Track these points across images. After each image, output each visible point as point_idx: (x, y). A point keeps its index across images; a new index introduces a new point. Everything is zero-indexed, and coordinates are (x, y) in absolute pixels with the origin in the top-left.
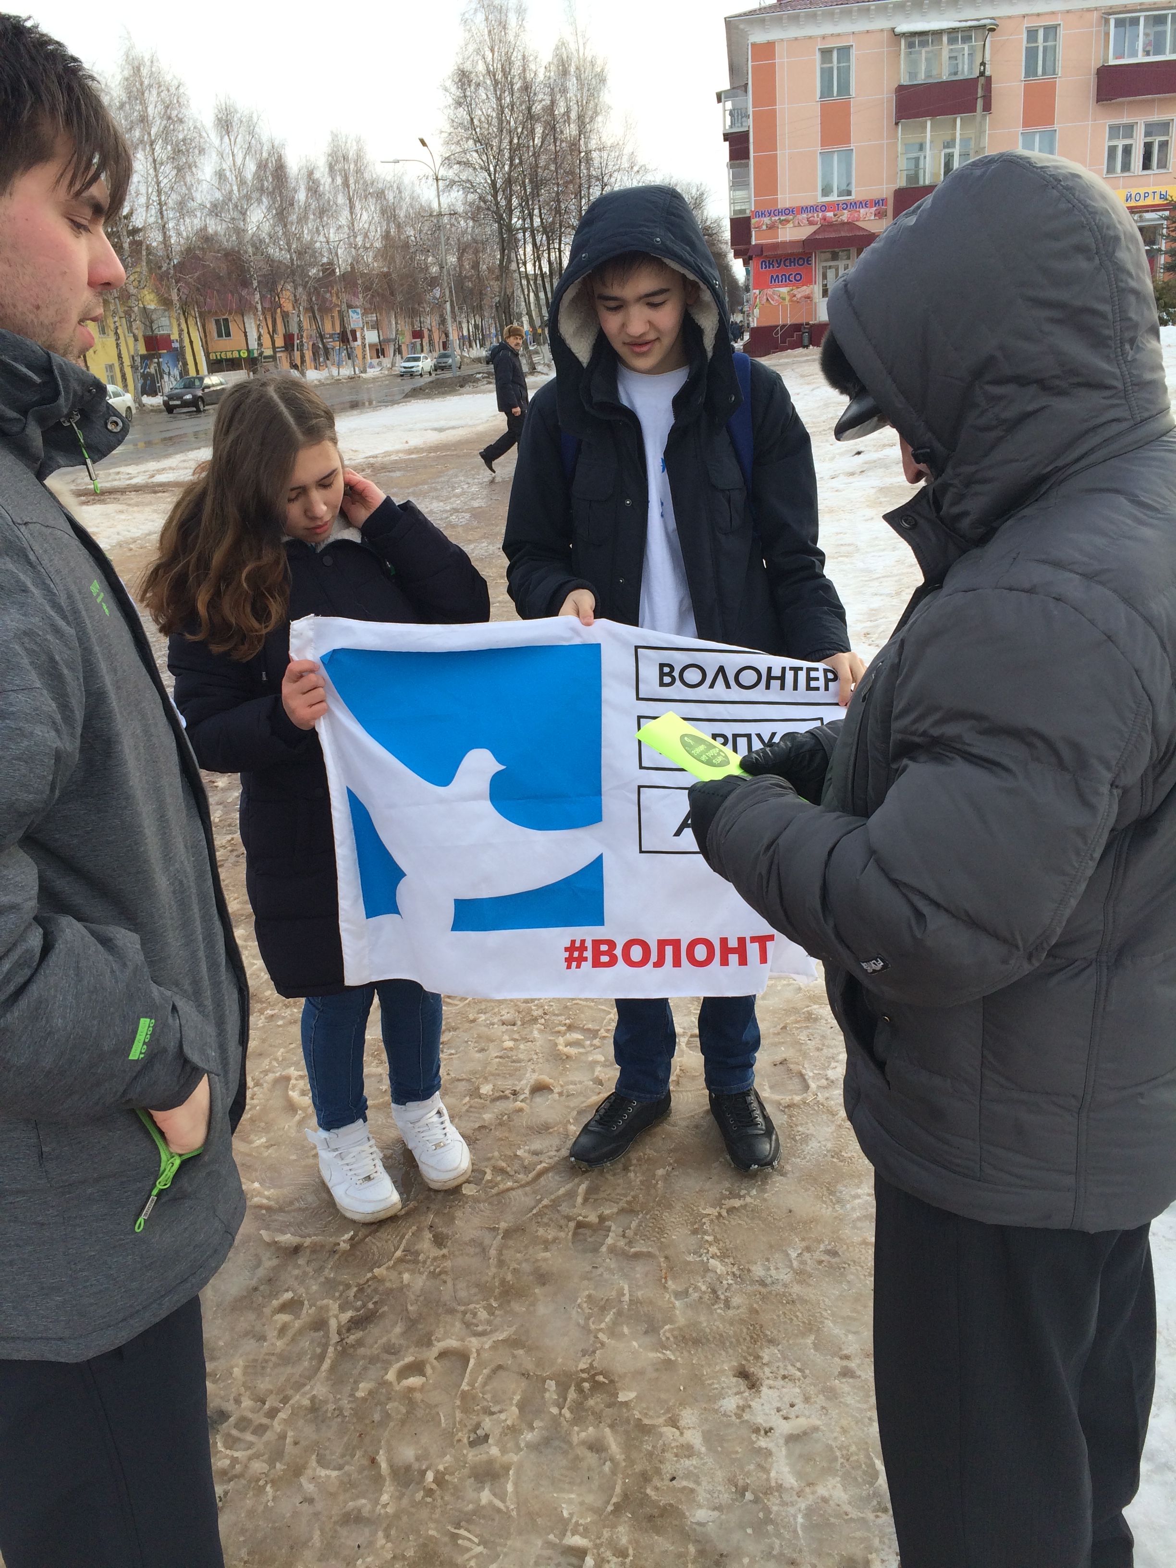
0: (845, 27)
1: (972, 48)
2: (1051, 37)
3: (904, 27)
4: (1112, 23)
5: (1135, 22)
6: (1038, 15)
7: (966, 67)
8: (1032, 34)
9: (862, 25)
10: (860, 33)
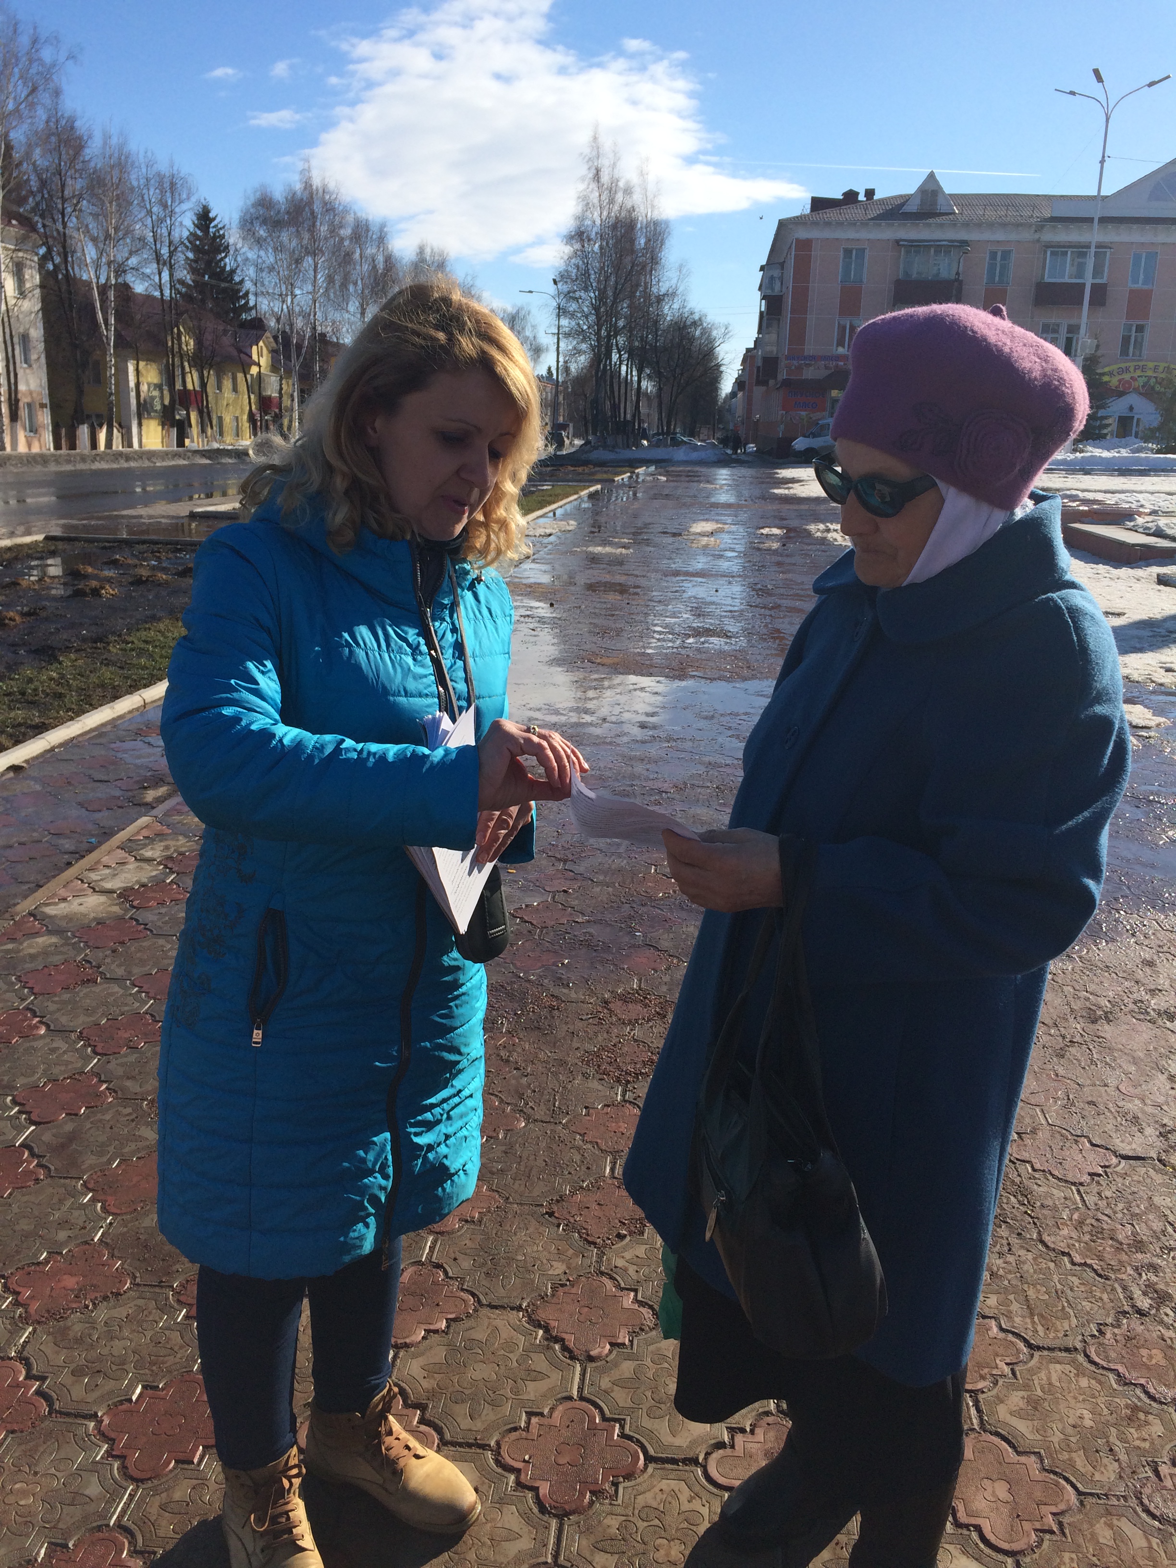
2: (1006, 259)
3: (905, 236)
4: (1049, 253)
5: (1065, 254)
6: (998, 242)
7: (946, 272)
8: (993, 255)
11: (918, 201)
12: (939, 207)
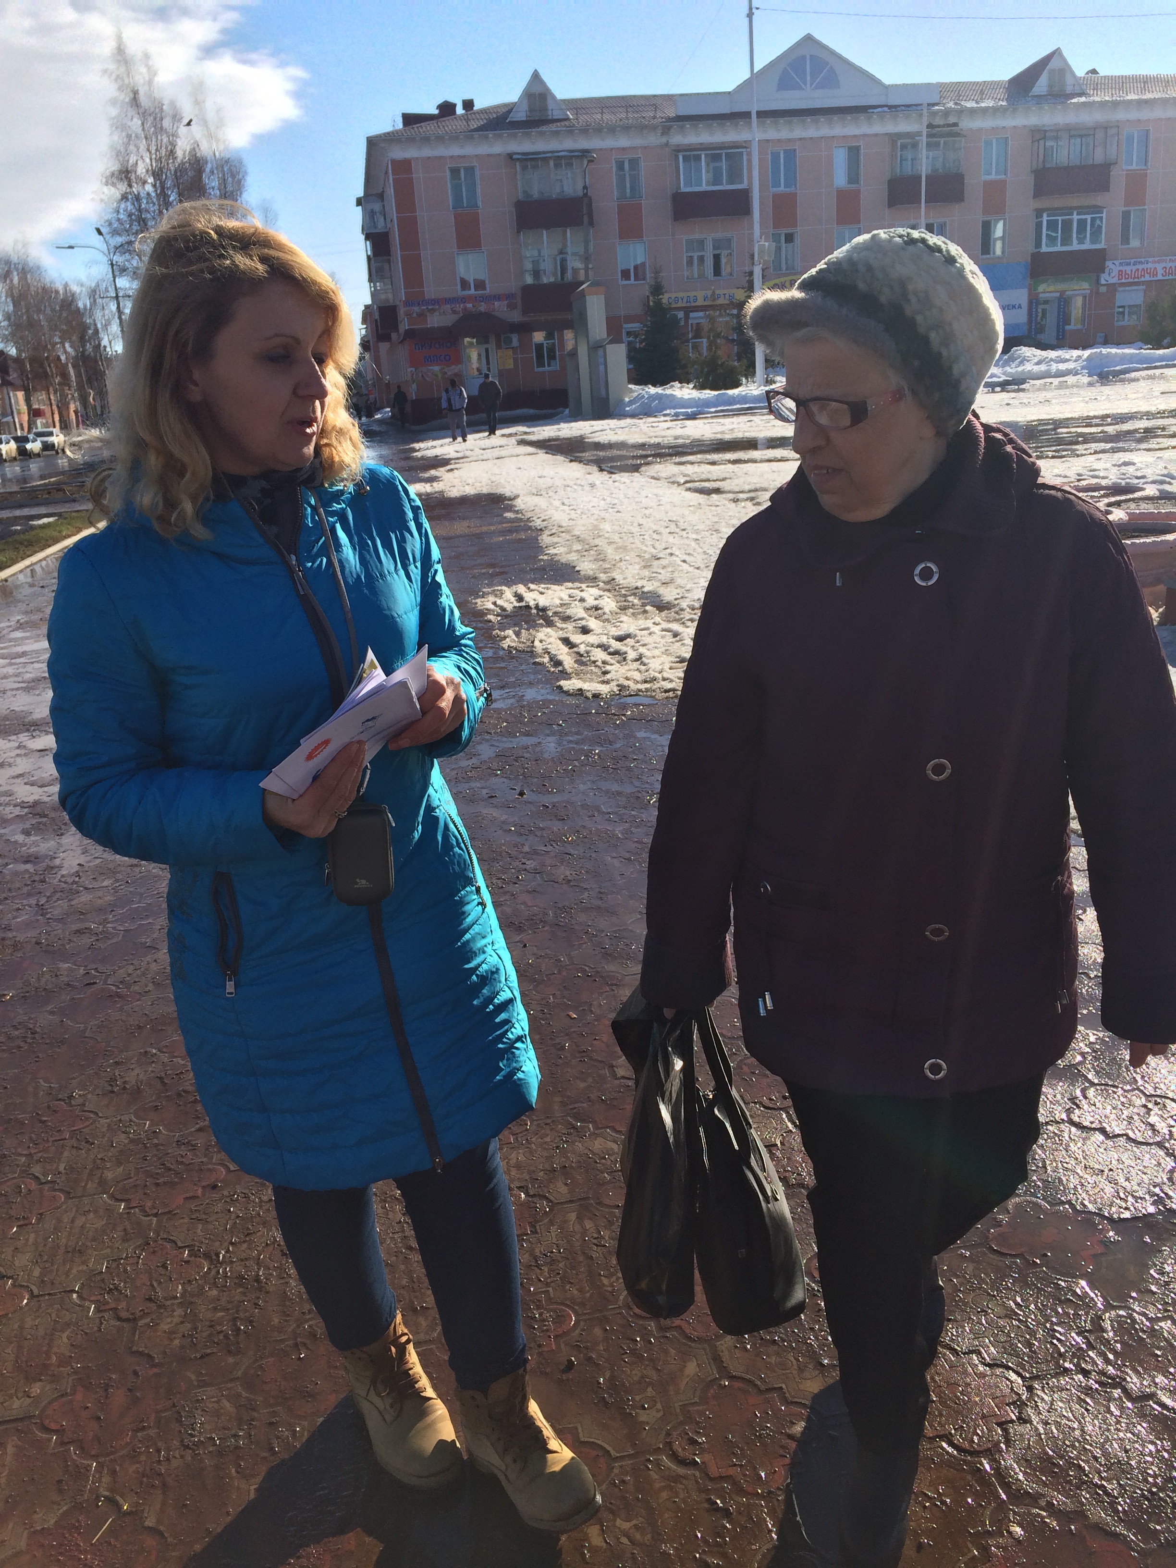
0: (468, 150)
2: (634, 168)
4: (681, 158)
5: (698, 158)
6: (623, 148)
7: (572, 188)
8: (620, 165)
9: (483, 150)
10: (482, 155)
11: (525, 107)
12: (550, 113)
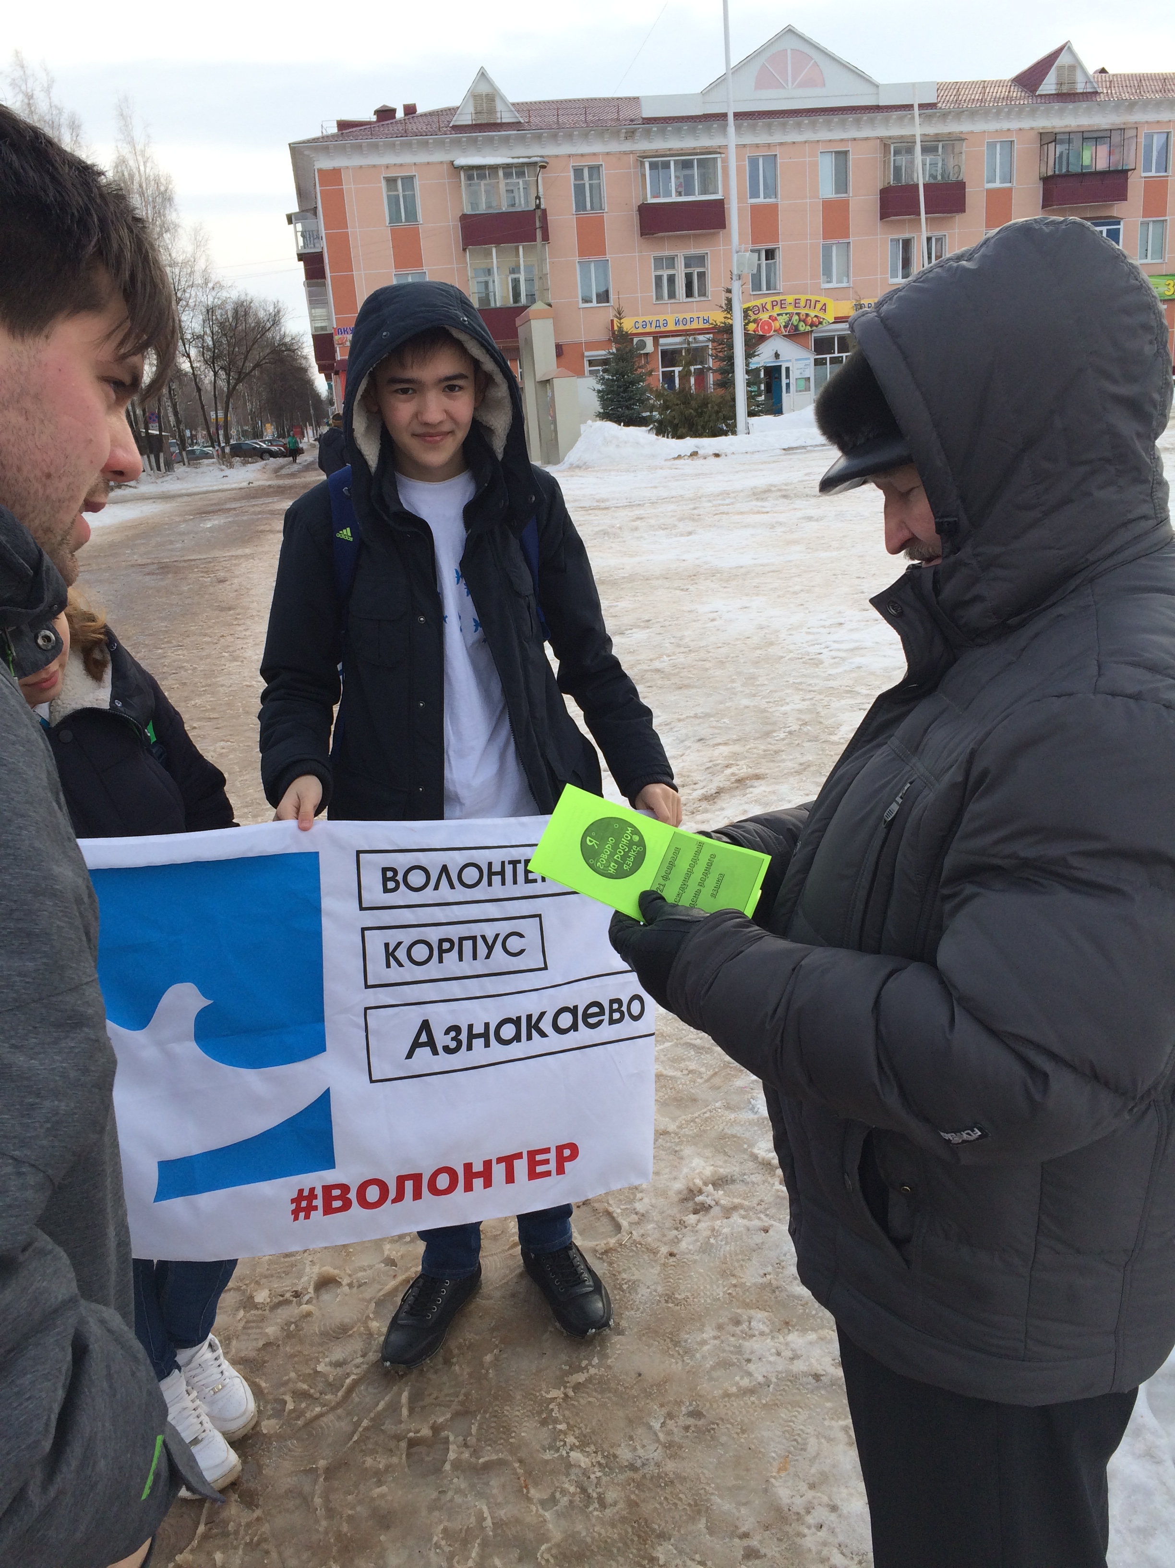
0: (407, 158)
1: (525, 183)
2: (595, 176)
3: (463, 161)
4: (647, 165)
5: (666, 165)
6: (582, 155)
7: (522, 199)
8: (578, 172)
9: (423, 157)
10: (422, 164)
11: (471, 109)
12: (499, 115)
